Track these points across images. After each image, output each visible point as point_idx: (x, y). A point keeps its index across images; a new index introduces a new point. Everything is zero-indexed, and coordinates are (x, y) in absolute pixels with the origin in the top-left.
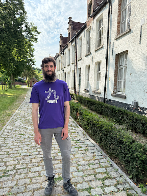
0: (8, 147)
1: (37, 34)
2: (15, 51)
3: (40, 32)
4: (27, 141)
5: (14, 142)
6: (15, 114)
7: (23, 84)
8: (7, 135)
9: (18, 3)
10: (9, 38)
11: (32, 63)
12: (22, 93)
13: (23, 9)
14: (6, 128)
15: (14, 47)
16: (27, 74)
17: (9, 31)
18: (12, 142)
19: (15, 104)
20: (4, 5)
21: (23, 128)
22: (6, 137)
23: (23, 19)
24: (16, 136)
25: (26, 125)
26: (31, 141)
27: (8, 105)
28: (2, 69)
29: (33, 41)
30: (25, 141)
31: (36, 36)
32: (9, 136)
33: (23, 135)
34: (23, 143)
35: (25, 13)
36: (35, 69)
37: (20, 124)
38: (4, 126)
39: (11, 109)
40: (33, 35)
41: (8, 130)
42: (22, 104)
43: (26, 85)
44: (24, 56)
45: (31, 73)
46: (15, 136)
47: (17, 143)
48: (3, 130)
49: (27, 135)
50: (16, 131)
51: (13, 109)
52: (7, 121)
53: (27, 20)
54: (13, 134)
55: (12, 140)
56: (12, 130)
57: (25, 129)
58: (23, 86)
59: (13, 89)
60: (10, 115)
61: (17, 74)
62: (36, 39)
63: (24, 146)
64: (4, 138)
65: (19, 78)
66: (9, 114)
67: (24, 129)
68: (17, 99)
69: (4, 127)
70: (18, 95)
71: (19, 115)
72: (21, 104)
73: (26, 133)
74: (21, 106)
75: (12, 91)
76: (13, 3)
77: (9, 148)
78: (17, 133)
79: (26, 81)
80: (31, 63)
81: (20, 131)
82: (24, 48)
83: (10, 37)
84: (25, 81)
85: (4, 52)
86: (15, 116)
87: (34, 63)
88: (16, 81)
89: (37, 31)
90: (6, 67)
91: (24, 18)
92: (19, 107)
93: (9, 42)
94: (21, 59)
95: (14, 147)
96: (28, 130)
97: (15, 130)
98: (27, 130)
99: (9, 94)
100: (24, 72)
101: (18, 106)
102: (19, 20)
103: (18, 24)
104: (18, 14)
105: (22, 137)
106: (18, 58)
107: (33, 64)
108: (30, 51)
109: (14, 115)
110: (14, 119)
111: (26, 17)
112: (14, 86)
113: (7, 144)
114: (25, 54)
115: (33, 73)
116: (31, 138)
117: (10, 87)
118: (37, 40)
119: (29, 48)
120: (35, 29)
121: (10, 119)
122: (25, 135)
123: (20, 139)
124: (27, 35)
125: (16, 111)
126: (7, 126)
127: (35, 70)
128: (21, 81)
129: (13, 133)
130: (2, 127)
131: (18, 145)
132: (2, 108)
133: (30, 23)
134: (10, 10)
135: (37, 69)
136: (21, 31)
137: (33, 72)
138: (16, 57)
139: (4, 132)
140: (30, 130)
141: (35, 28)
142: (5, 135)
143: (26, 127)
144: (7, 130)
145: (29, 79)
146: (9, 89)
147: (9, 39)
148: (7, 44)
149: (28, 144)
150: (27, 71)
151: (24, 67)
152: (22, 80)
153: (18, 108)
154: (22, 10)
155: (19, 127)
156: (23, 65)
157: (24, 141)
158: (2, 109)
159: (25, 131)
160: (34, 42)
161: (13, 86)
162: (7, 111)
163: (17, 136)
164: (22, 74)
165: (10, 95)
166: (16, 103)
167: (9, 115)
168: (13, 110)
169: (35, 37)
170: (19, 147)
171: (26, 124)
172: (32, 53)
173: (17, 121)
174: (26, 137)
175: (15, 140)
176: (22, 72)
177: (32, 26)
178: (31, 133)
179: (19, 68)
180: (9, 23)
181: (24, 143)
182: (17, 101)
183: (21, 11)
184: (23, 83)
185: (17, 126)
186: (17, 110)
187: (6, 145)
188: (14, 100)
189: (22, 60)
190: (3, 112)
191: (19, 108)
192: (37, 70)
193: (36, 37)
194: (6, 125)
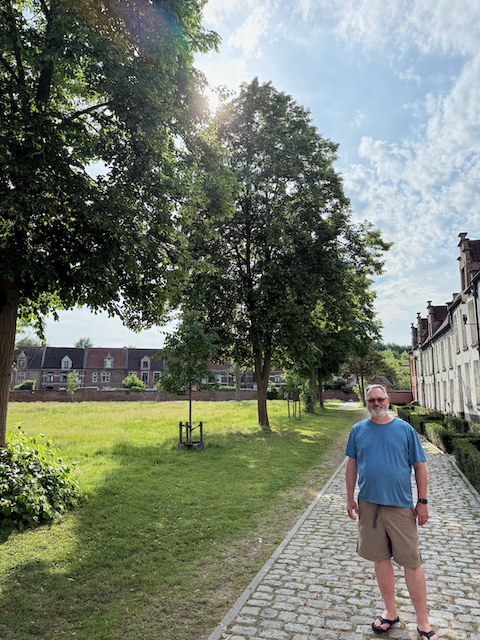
0: (279, 624)
1: (380, 252)
2: (319, 307)
3: (392, 244)
4: (338, 614)
5: (300, 610)
6: (314, 503)
7: (347, 396)
8: (284, 578)
9: (327, 183)
10: (303, 276)
11: (371, 335)
12: (342, 428)
13: (339, 194)
14: (283, 553)
15: (318, 298)
16: (358, 366)
17: (303, 260)
18: (293, 608)
19: (320, 468)
20: (292, 199)
21: (332, 561)
22: (279, 583)
23: (339, 220)
24: (308, 586)
25: (342, 552)
26: (353, 618)
27: (298, 469)
28: (287, 360)
29: (371, 273)
30: (334, 613)
31: (378, 256)
32: (287, 585)
33: (331, 588)
34: (326, 618)
35: (345, 202)
36: (383, 348)
37: (324, 546)
38: (279, 543)
39: (304, 483)
40: (368, 256)
41: (289, 561)
42: (338, 471)
43: (357, 400)
44: (344, 319)
45: (371, 364)
46: (304, 586)
47: (306, 617)
48: (275, 556)
49: (342, 591)
50: (309, 568)
51: (311, 486)
52: (290, 527)
53: (351, 219)
54: (299, 579)
55: (294, 599)
56: (298, 561)
57: (340, 567)
58: (347, 404)
59: (317, 415)
60: (300, 506)
61: (330, 370)
62: (378, 267)
63: (328, 632)
64: (272, 586)
65: (335, 378)
66: (297, 501)
67: (334, 567)
68: (326, 449)
69: (280, 549)
70: (329, 437)
71: (325, 509)
72: (335, 467)
73: (340, 584)
74: (334, 476)
75: (314, 420)
76: (313, 187)
77: (283, 629)
78: (314, 575)
79: (356, 390)
80: (368, 332)
81: (321, 571)
82: (344, 297)
83: (306, 273)
84: (354, 388)
85: (291, 315)
86: (315, 513)
87: (377, 333)
88: (328, 388)
89: (380, 243)
90: (297, 354)
91: (343, 217)
92: (328, 478)
93: (304, 286)
94: (336, 328)
95: (298, 628)
96: (348, 574)
97: (306, 563)
98: (343, 569)
99: (304, 433)
100: (347, 361)
101: (326, 475)
102: (330, 223)
103: (327, 234)
104: (326, 211)
105: (325, 596)
106: (327, 325)
107: (374, 335)
108: (362, 302)
109: (310, 507)
110: (309, 522)
111: (346, 214)
112: (322, 404)
113: (280, 610)
114: (349, 313)
115: (378, 363)
116: (355, 609)
117: (310, 410)
118: (383, 268)
119: (357, 293)
120: (375, 239)
121: (300, 522)
122: (336, 590)
123: (319, 603)
124: (352, 260)
125: (319, 496)
126: (288, 545)
127: (383, 353)
128: (343, 387)
129: (301, 573)
130: (274, 546)
131: (309, 622)
132: (281, 479)
133: (359, 226)
134: (305, 206)
135: (390, 346)
136: (334, 253)
137: (376, 361)
138: (323, 324)
139: (277, 566)
140: (353, 573)
141: (375, 235)
142: (278, 576)
143: (341, 557)
144: (286, 561)
145: (364, 381)
146: (307, 415)
147: (304, 279)
148: (299, 294)
149: (343, 627)
150: (359, 359)
151: (347, 347)
152: (344, 384)
153: (326, 483)
154: (335, 197)
155: (320, 554)
156: (346, 343)
157: (330, 613)
158: (280, 482)
159: (339, 573)
160: (375, 273)
161: (318, 405)
162: (292, 492)
163: (313, 588)
164: (344, 367)
165: (306, 437)
166: (322, 466)
167: (297, 508)
168: (311, 492)
169: (375, 259)
170: (313, 632)
171: (344, 548)
172: (369, 306)
173: (317, 530)
174: (339, 599)
175: (302, 603)
176: (342, 362)
177: (365, 233)
178: (357, 587)
179: (334, 351)
180: (303, 239)
181: (329, 622)
182: (327, 457)
183: (335, 201)
184: (347, 394)
185: (314, 550)
186: (321, 489)
187: (275, 613)
188: (318, 453)
189: (339, 328)
190: (282, 494)
191: (327, 485)
192: (389, 350)
193: (380, 260)
194: (285, 542)
